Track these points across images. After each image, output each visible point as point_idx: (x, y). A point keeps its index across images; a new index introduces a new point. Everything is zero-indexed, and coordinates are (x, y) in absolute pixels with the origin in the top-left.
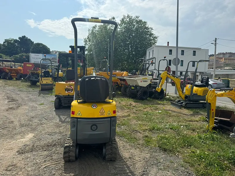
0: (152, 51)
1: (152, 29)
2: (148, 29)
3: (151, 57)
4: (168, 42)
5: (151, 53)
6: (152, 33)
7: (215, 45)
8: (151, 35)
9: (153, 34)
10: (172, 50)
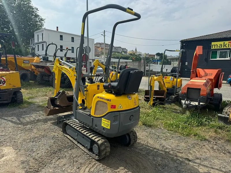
0: (42, 34)
1: (37, 9)
2: (33, 9)
3: (40, 40)
4: (57, 27)
5: (40, 37)
6: (38, 14)
7: (104, 37)
8: (37, 16)
9: (38, 16)
10: (62, 36)
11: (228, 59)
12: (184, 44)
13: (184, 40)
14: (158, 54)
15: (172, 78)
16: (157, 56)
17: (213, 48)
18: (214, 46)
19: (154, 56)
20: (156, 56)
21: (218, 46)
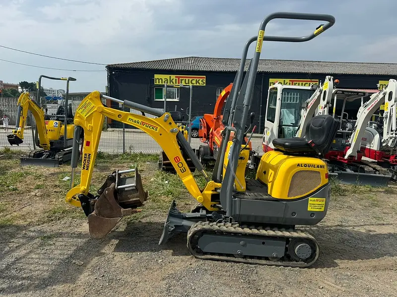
11: (176, 100)
12: (113, 73)
13: (112, 65)
14: (24, 85)
15: (57, 124)
16: (22, 88)
17: (157, 83)
18: (157, 80)
19: (17, 87)
20: (20, 87)
21: (164, 80)
